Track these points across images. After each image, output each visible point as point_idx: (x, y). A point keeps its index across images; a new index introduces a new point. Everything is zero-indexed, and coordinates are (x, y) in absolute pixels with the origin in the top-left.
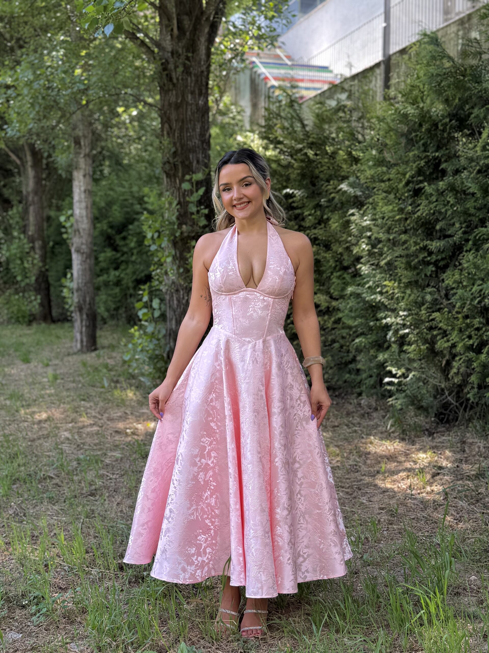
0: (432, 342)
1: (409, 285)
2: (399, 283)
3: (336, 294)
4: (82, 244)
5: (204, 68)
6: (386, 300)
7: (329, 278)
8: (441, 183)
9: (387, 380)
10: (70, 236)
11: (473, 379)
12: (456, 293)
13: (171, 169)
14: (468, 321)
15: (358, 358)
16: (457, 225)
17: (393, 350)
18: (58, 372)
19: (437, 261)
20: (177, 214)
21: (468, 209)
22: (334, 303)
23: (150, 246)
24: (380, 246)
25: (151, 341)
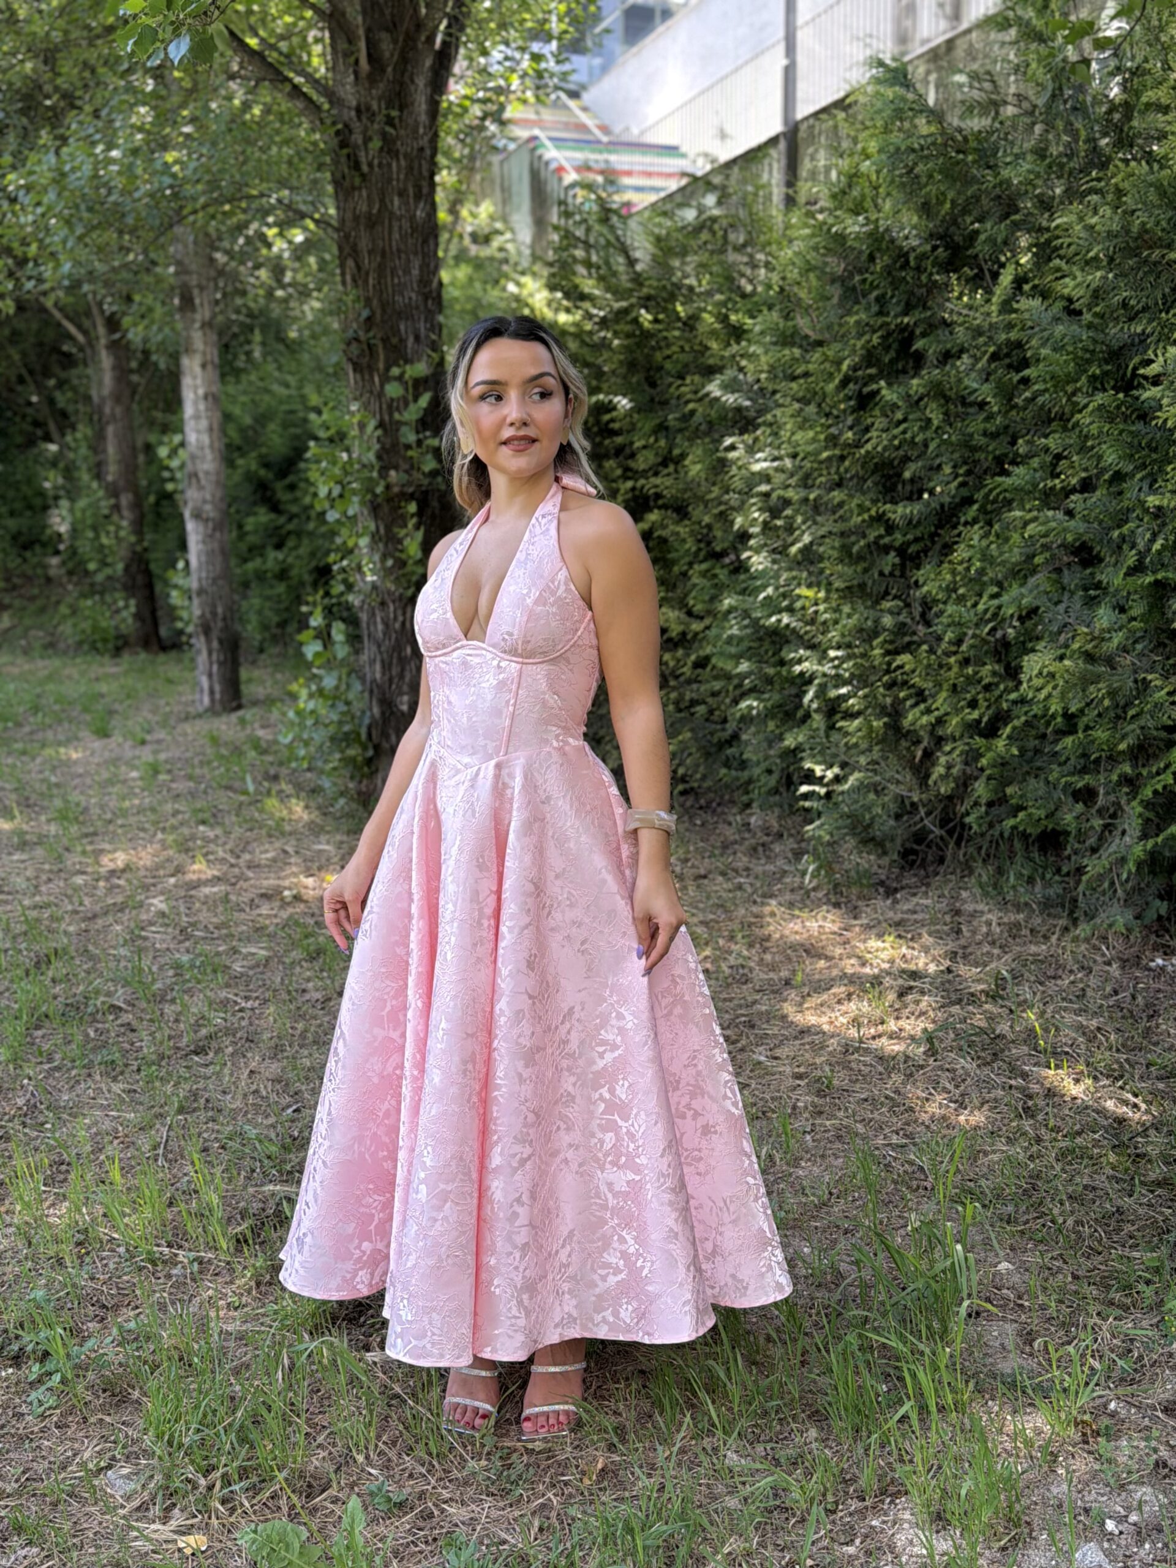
0: (895, 713)
1: (848, 593)
2: (828, 591)
3: (699, 608)
4: (205, 501)
5: (425, 142)
6: (800, 624)
7: (684, 574)
8: (914, 382)
9: (804, 789)
10: (180, 487)
11: (979, 788)
12: (943, 612)
13: (362, 354)
14: (970, 670)
15: (744, 737)
16: (947, 470)
17: (815, 725)
18: (162, 756)
19: (904, 544)
20: (377, 447)
21: (971, 435)
22: (696, 626)
23: (325, 513)
24: (788, 512)
25: (333, 706)
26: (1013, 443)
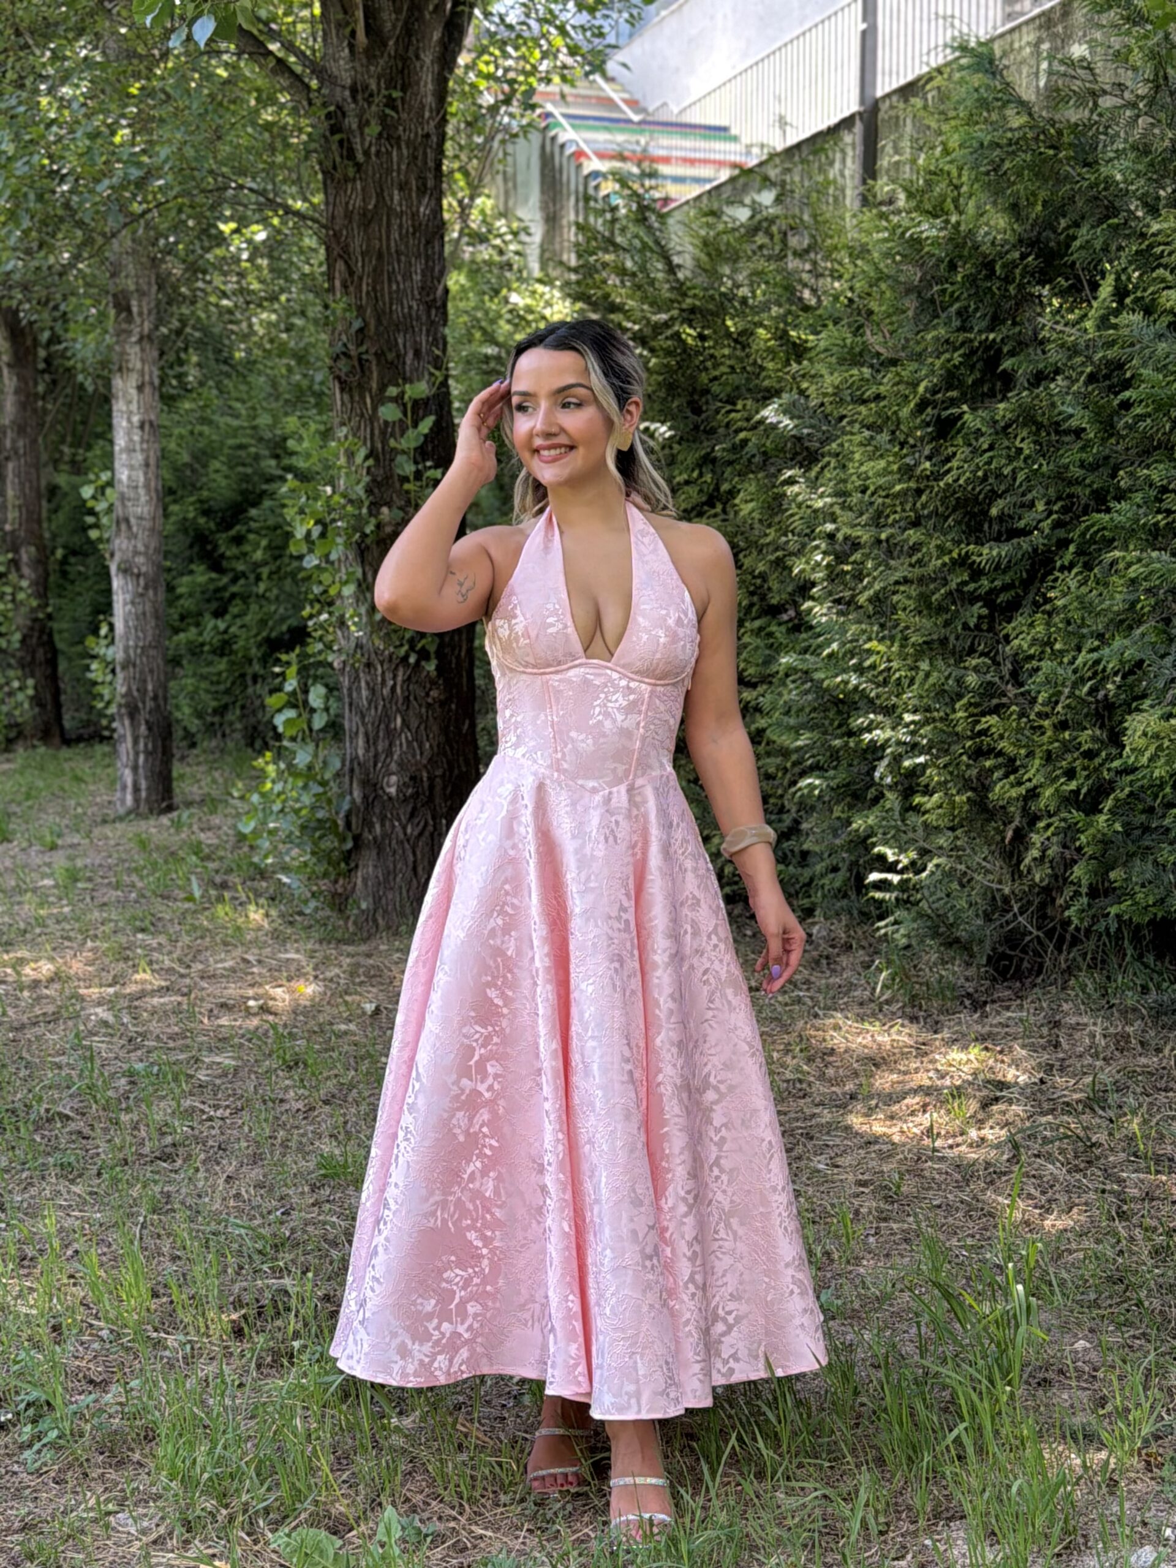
0: (980, 787)
1: (926, 648)
2: (902, 646)
4: (136, 553)
5: (431, 128)
6: (871, 686)
8: (1002, 406)
9: (874, 876)
10: (106, 536)
11: (1078, 871)
12: (1038, 669)
13: (352, 372)
14: (1067, 735)
15: (805, 826)
16: (1040, 506)
17: (888, 805)
18: (79, 863)
19: (991, 591)
20: (366, 479)
21: (1066, 467)
23: (300, 558)
24: (857, 556)
25: (305, 787)
26: (1114, 475)
